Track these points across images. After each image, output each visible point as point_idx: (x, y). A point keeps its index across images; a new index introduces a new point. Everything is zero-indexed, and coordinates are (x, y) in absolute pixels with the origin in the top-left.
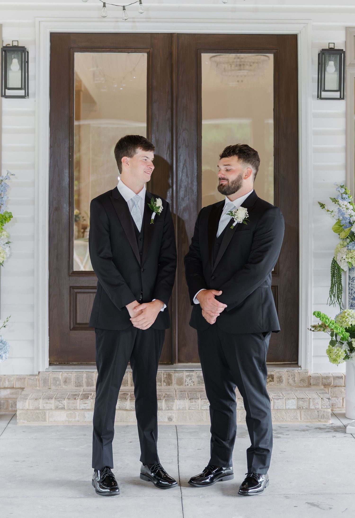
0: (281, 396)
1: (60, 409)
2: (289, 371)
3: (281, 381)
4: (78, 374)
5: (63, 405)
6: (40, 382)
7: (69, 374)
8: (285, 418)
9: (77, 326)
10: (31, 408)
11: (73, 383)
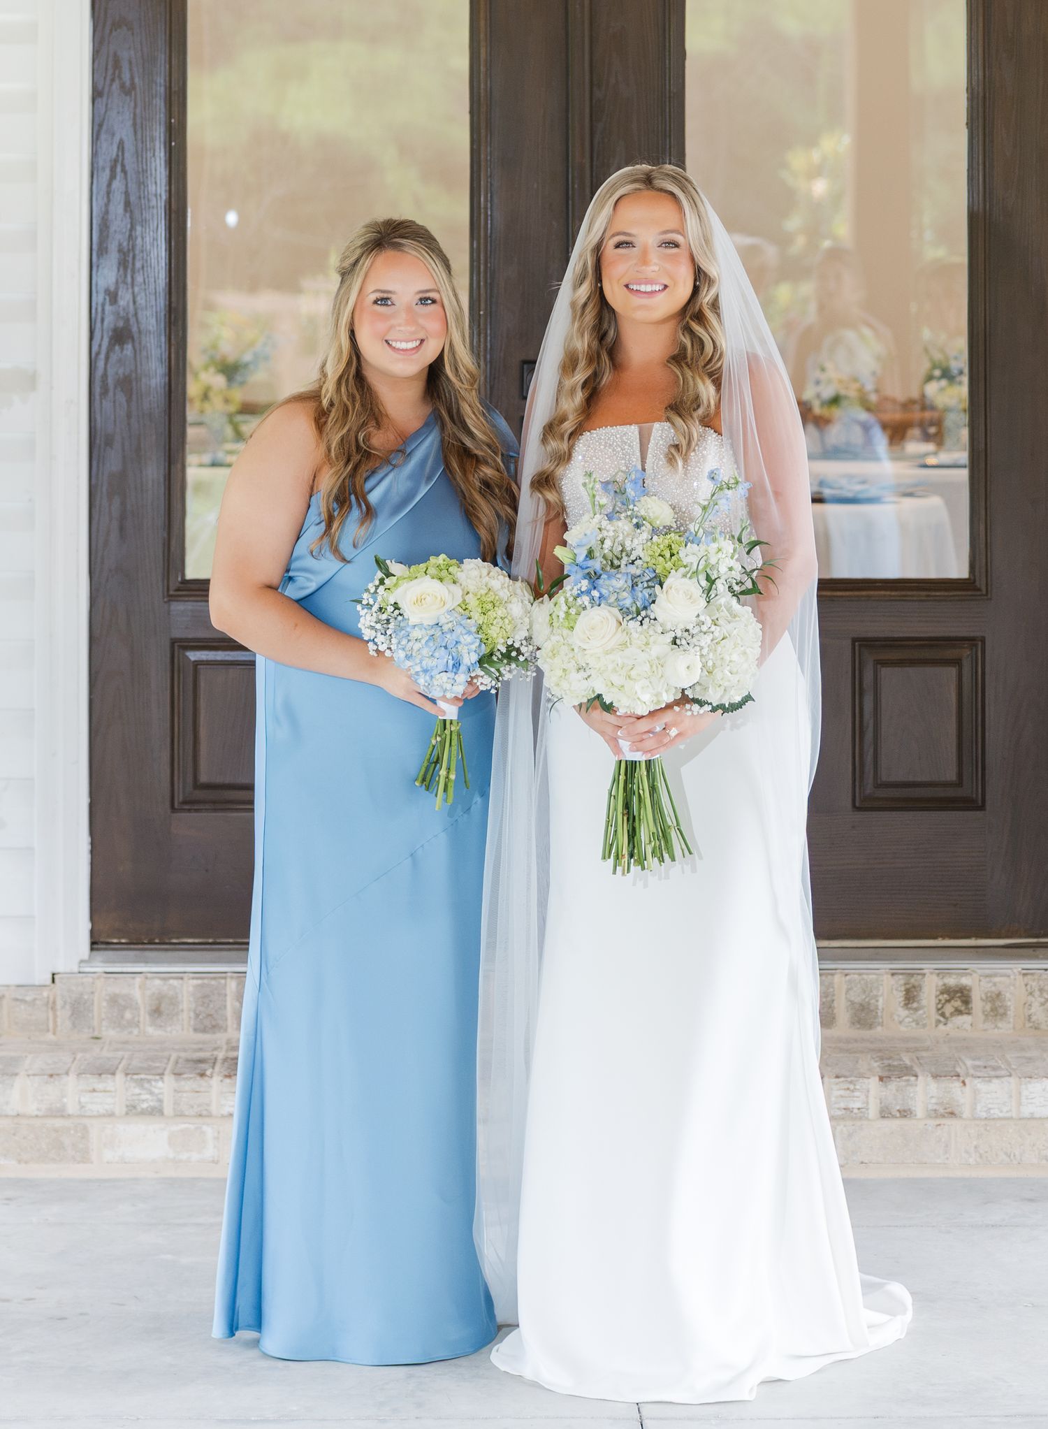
0: (1003, 1066)
1: (143, 1113)
2: (1032, 974)
3: (1001, 1011)
4: (206, 981)
5: (155, 1098)
6: (58, 1013)
7: (171, 982)
8: (1017, 1153)
9: (200, 794)
10: (32, 1108)
11: (185, 1016)
